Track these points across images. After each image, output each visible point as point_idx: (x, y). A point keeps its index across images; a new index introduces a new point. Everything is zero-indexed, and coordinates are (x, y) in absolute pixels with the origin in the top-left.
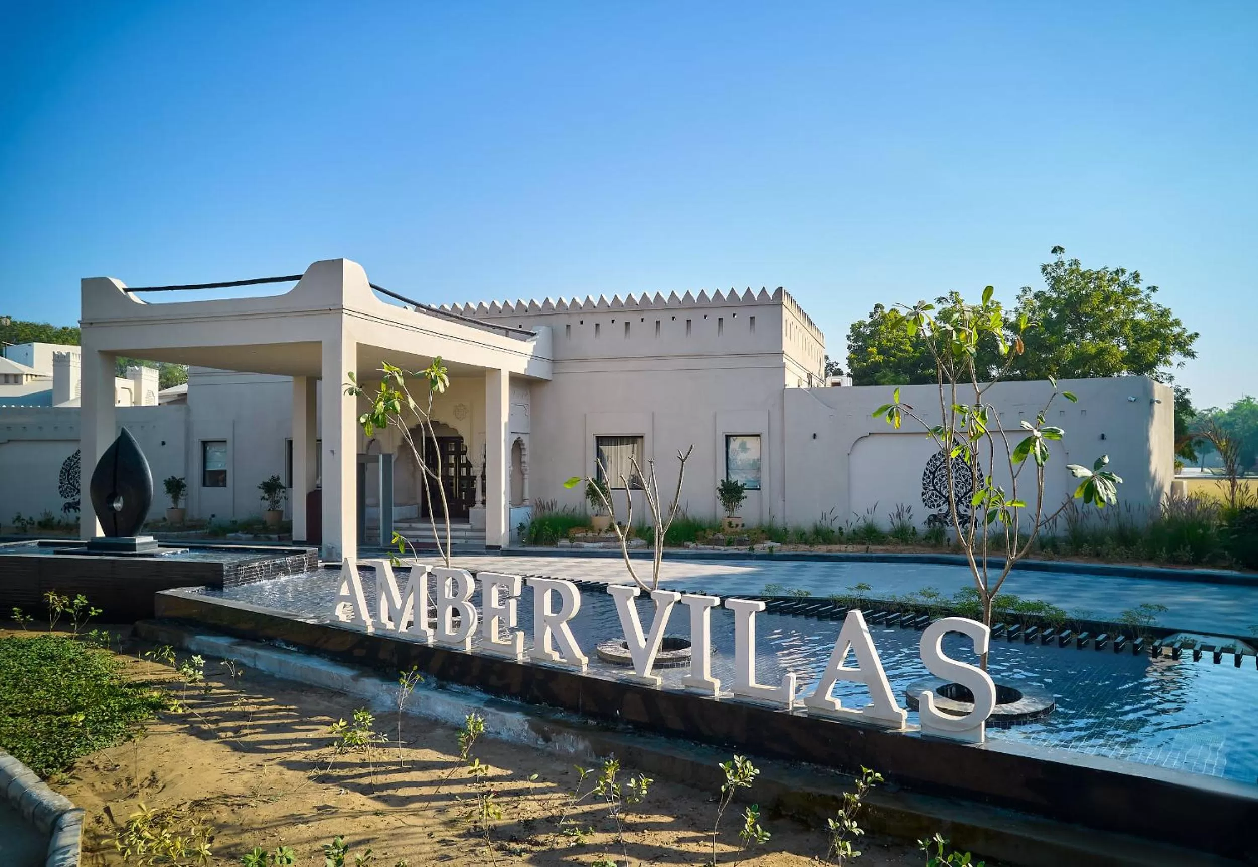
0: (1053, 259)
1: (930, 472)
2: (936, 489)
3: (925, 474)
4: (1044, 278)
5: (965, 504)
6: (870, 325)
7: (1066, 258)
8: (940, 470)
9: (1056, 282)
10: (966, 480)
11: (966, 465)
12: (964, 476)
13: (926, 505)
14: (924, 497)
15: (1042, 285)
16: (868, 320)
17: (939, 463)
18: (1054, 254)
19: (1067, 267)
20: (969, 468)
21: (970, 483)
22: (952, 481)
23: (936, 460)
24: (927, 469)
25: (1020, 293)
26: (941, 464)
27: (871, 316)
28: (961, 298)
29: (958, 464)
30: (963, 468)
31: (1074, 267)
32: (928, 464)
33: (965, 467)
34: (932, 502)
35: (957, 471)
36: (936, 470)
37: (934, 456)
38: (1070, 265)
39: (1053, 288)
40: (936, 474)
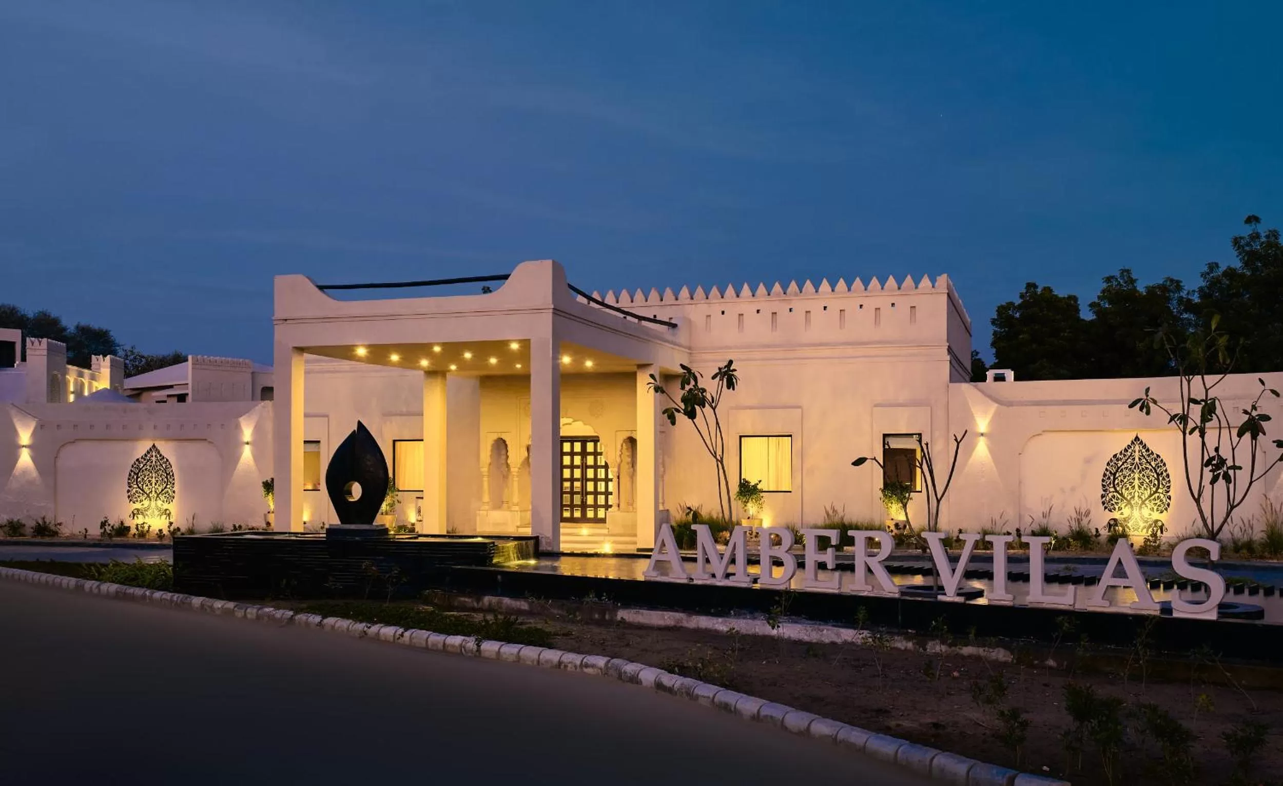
0: (1246, 231)
1: (1111, 473)
2: (1117, 491)
3: (1105, 475)
4: (1236, 253)
5: (1149, 507)
6: (1020, 307)
7: (1262, 229)
8: (1122, 470)
9: (1250, 258)
10: (1151, 481)
11: (1150, 465)
12: (1148, 477)
13: (1106, 508)
14: (1104, 499)
15: (1232, 260)
16: (1018, 301)
17: (1120, 463)
18: (1247, 226)
19: (1263, 239)
20: (1154, 468)
21: (1155, 484)
22: (1136, 482)
23: (1118, 460)
24: (1107, 470)
25: (1206, 269)
26: (1123, 464)
27: (1022, 296)
28: (1134, 277)
29: (1141, 464)
30: (1147, 468)
31: (1272, 239)
32: (1108, 464)
33: (1150, 467)
34: (1113, 505)
35: (1140, 472)
36: (1117, 471)
37: (1115, 456)
38: (1267, 237)
39: (1246, 264)
40: (1117, 475)
